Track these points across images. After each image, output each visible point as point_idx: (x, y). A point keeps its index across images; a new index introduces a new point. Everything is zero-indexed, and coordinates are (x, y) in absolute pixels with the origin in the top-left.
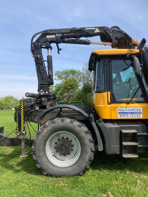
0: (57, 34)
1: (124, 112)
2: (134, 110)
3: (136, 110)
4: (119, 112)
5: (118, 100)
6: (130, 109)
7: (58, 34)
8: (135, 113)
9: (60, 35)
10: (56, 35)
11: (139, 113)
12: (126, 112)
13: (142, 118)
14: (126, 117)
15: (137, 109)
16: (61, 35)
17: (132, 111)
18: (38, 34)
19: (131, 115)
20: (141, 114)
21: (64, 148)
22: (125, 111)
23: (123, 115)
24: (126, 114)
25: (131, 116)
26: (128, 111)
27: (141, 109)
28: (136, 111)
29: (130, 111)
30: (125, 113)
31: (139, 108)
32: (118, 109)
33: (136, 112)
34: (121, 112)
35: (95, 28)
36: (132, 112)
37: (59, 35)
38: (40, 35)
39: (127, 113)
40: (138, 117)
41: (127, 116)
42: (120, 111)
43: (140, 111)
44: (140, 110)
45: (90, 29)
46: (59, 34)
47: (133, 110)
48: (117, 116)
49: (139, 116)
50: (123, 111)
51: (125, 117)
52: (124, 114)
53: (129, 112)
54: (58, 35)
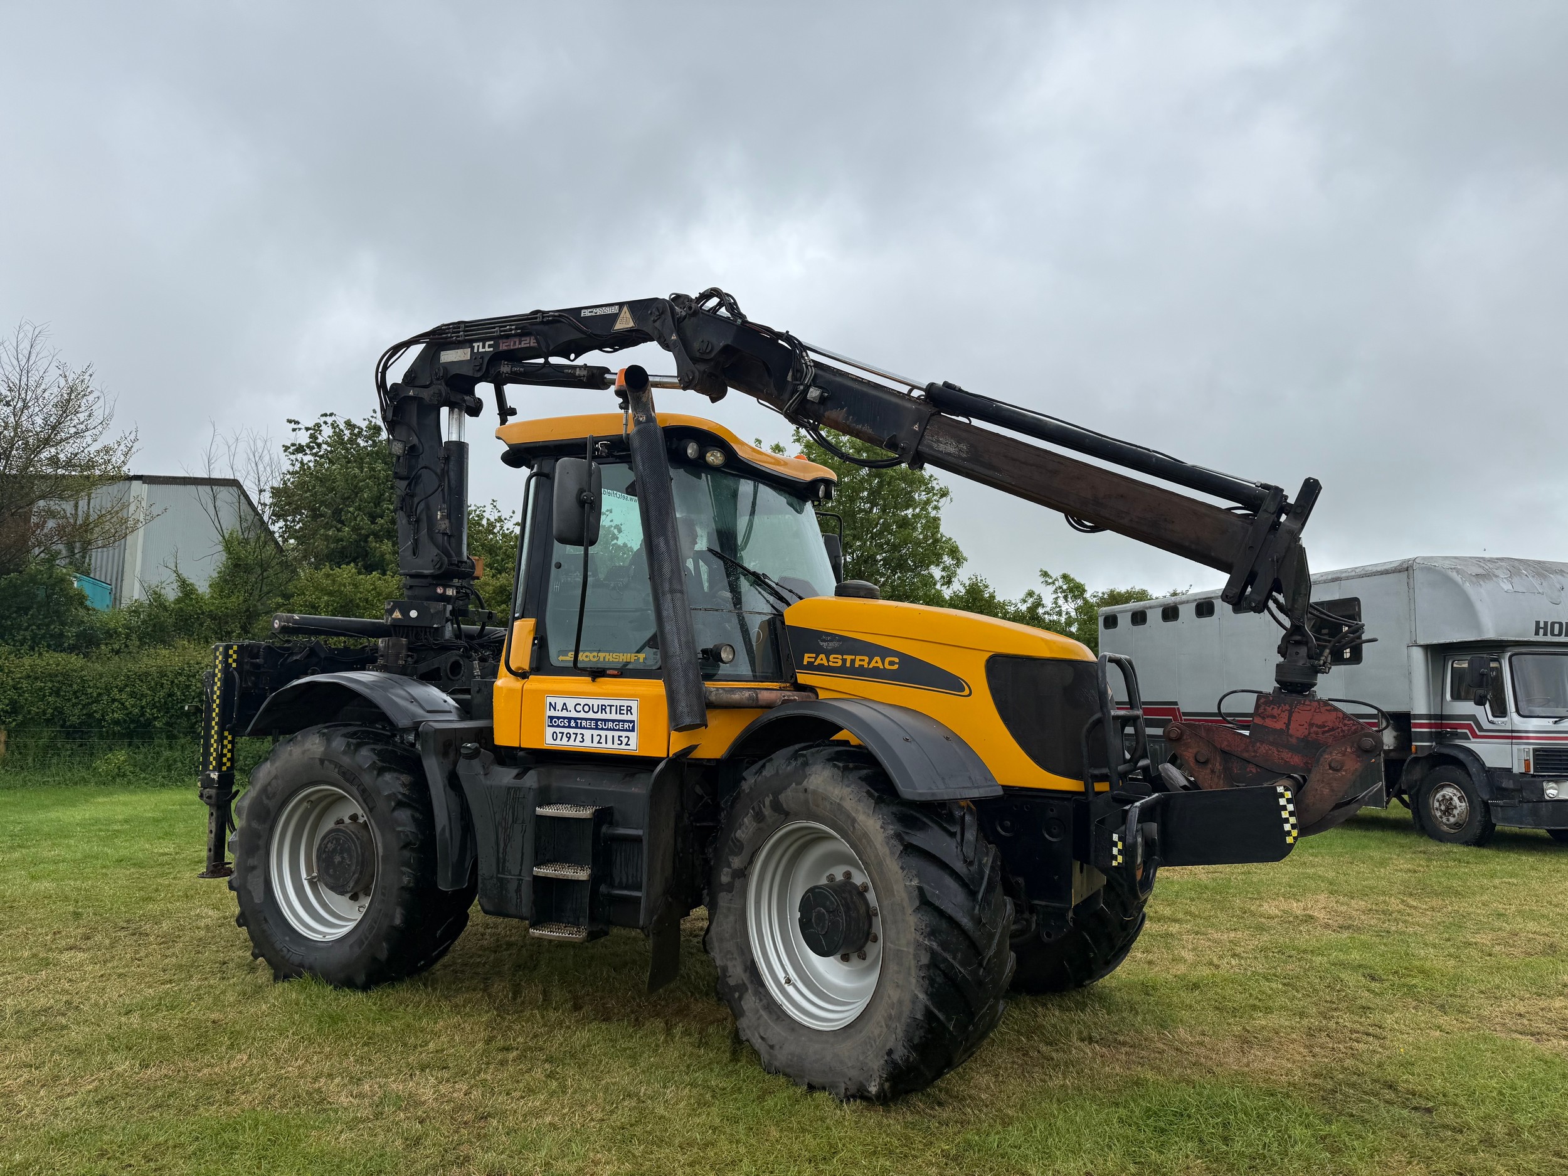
0: (475, 345)
1: (570, 719)
2: (608, 709)
3: (614, 709)
4: (551, 718)
5: (561, 658)
6: (590, 702)
7: (481, 344)
8: (610, 725)
9: (487, 349)
10: (472, 348)
11: (626, 725)
12: (575, 719)
13: (637, 753)
14: (577, 743)
15: (618, 703)
16: (490, 346)
17: (599, 716)
18: (407, 344)
19: (596, 732)
20: (633, 730)
21: (337, 859)
22: (574, 714)
23: (566, 731)
24: (577, 727)
25: (596, 739)
26: (582, 715)
27: (634, 705)
28: (614, 716)
29: (591, 715)
30: (573, 724)
31: (626, 703)
32: (549, 700)
33: (613, 721)
34: (558, 718)
35: (615, 310)
36: (597, 720)
37: (484, 347)
38: (416, 350)
39: (577, 723)
40: (623, 746)
41: (579, 738)
42: (553, 713)
43: (629, 717)
44: (629, 710)
45: (599, 312)
46: (483, 340)
47: (603, 708)
48: (543, 735)
49: (625, 740)
50: (564, 714)
51: (571, 742)
52: (569, 727)
53: (586, 719)
54: (481, 350)
